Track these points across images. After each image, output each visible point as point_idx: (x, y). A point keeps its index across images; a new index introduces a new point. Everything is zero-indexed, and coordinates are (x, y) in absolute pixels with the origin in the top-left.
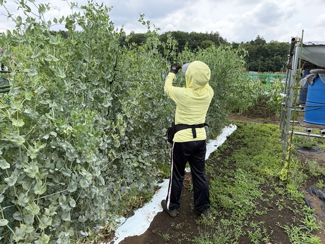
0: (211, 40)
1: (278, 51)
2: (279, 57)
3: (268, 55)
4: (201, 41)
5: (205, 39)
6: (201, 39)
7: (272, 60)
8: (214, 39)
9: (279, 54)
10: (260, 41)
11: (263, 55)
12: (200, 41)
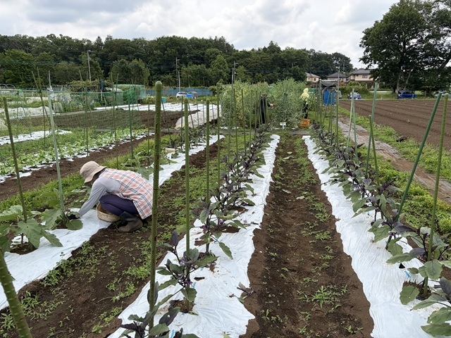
0: (217, 47)
1: (296, 60)
2: (297, 67)
3: (285, 65)
4: (205, 50)
5: (209, 47)
6: (204, 46)
7: (290, 71)
8: (219, 46)
9: (297, 64)
10: (273, 49)
11: (279, 65)
12: (203, 49)
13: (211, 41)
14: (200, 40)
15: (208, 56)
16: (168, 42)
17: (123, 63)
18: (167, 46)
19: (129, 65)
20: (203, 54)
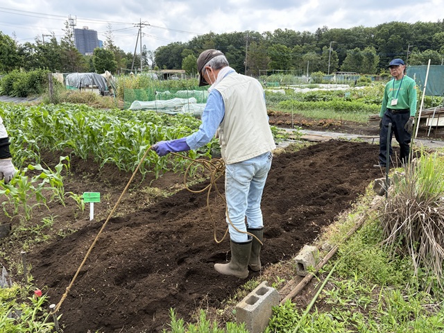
4: (433, 34)
6: (432, 30)
12: (430, 33)
13: (439, 24)
14: (426, 24)
15: (437, 41)
16: (392, 28)
17: (357, 51)
18: (391, 32)
19: (362, 53)
20: (431, 39)
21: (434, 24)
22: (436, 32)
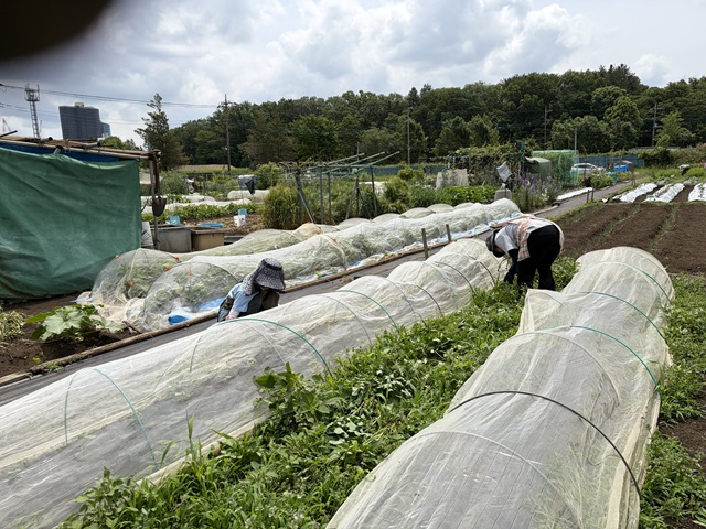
14: (581, 75)
15: (599, 100)
16: (525, 84)
17: (457, 123)
18: (524, 91)
19: (467, 126)
20: (589, 98)
21: (595, 73)
22: (598, 86)
